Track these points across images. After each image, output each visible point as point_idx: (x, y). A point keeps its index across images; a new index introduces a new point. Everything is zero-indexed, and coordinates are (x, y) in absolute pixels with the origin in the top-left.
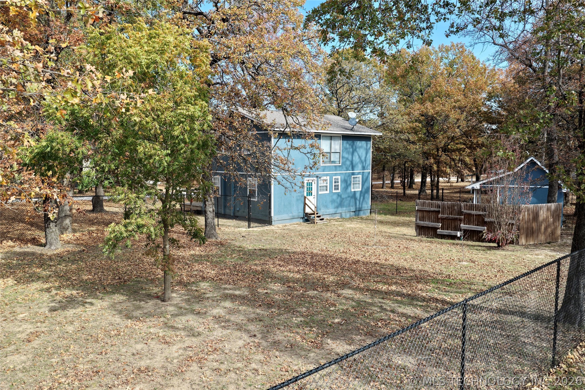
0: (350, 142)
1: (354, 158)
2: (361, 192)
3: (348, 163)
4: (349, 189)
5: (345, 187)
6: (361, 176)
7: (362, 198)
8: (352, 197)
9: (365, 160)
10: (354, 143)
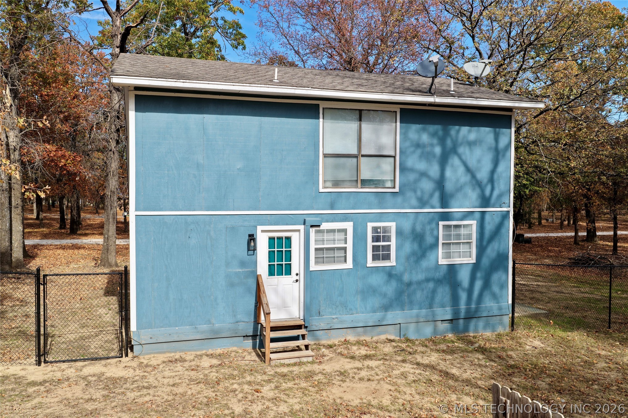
0: (432, 128)
1: (448, 173)
2: (476, 267)
3: (427, 186)
4: (431, 256)
5: (414, 253)
6: (474, 223)
7: (478, 284)
8: (439, 282)
9: (491, 180)
10: (446, 133)
